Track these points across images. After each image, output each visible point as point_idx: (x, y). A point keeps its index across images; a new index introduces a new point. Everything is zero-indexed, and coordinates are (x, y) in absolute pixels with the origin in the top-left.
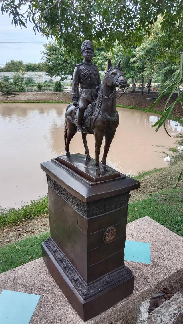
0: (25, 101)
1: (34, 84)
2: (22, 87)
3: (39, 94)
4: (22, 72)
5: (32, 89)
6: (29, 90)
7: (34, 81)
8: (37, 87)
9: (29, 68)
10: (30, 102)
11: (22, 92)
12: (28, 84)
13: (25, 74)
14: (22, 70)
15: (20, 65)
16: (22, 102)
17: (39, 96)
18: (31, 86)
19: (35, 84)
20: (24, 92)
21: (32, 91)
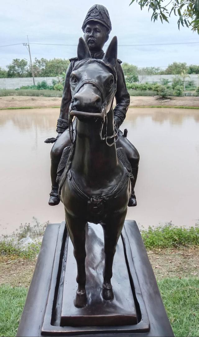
0: (179, 107)
1: (194, 88)
2: (180, 91)
3: (197, 99)
4: (183, 75)
5: (190, 94)
6: (187, 95)
7: (194, 84)
8: (197, 91)
9: (193, 70)
10: (186, 108)
11: (178, 96)
12: (188, 87)
13: (187, 76)
14: (184, 72)
15: (183, 67)
16: (177, 108)
17: (197, 101)
18: (191, 90)
19: (196, 87)
20: (182, 96)
21: (190, 96)
